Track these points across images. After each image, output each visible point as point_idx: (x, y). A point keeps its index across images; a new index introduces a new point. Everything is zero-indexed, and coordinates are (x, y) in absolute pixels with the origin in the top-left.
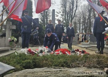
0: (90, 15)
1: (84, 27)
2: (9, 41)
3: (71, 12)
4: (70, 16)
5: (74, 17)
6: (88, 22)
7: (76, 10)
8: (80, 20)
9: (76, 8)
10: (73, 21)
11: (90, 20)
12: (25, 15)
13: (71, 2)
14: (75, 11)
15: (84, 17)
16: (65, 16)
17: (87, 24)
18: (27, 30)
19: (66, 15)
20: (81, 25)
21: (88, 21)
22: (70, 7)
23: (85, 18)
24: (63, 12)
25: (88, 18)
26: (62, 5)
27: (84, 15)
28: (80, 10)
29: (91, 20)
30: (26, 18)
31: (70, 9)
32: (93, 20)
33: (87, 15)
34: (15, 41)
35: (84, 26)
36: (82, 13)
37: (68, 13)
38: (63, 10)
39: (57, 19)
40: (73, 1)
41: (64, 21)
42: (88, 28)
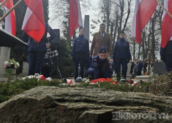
0: (153, 28)
1: (141, 50)
2: (5, 67)
3: (119, 21)
4: (116, 28)
5: (124, 30)
6: (149, 41)
7: (128, 18)
9: (128, 15)
11: (153, 37)
14: (127, 20)
16: (108, 29)
17: (148, 44)
18: (38, 46)
19: (110, 27)
20: (137, 46)
21: (149, 39)
22: (117, 12)
24: (104, 21)
25: (149, 33)
26: (103, 8)
29: (155, 37)
31: (117, 17)
32: (159, 38)
33: (148, 27)
34: (15, 67)
35: (142, 47)
37: (112, 23)
38: (105, 17)
39: (93, 33)
40: (123, 1)
42: (149, 52)
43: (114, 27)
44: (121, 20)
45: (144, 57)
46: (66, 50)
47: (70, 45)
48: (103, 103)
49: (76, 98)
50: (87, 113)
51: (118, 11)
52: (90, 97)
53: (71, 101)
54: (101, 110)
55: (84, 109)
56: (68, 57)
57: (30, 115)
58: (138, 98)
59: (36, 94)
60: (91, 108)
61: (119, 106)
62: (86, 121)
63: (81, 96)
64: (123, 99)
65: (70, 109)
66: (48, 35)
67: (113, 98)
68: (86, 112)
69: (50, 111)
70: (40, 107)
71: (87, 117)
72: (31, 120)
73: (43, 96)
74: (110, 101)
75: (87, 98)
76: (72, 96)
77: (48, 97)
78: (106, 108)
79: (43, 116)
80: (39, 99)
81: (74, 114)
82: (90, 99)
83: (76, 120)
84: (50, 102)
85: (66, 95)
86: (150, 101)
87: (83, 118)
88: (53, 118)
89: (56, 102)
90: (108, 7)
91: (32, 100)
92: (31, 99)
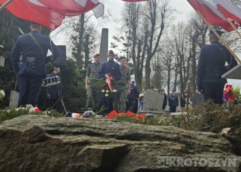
0: (194, 49)
1: (178, 79)
3: (149, 38)
4: (144, 48)
5: (155, 50)
6: (188, 67)
7: (161, 34)
8: (171, 60)
9: (161, 31)
10: (153, 61)
12: (33, 30)
13: (150, 16)
14: (159, 37)
15: (179, 53)
16: (134, 48)
17: (188, 71)
18: (34, 67)
19: (137, 46)
20: (173, 72)
21: (188, 64)
22: (146, 27)
23: (182, 57)
24: (129, 38)
25: (188, 56)
26: (127, 20)
27: (180, 49)
28: (170, 35)
30: (34, 38)
31: (147, 33)
33: (188, 48)
35: (179, 75)
36: (174, 44)
37: (140, 41)
38: (130, 32)
40: (155, 12)
41: (131, 61)
42: (189, 82)
43: (143, 46)
44: (152, 37)
45: (183, 88)
46: (74, 75)
47: (81, 68)
48: (113, 136)
49: (75, 130)
50: (89, 149)
51: (147, 25)
52: (95, 128)
53: (69, 133)
54: (108, 145)
55: (86, 143)
56: (77, 85)
57: (10, 152)
58: (160, 132)
59: (19, 124)
60: (95, 143)
61: (133, 140)
62: (86, 159)
63: (82, 127)
64: (140, 132)
65: (66, 144)
66: (49, 53)
67: (126, 131)
68: (88, 147)
69: (37, 146)
70: (23, 141)
71: (89, 154)
72: (10, 159)
73: (29, 126)
74: (122, 134)
75: (91, 129)
76: (70, 127)
77: (36, 128)
78: (115, 143)
79: (28, 153)
80: (23, 131)
81: (70, 149)
82: (96, 131)
83: (73, 157)
84: (39, 134)
85: (62, 125)
86: (175, 135)
87: (83, 156)
88: (41, 155)
89: (47, 135)
90: (134, 19)
91: (13, 132)
92: (12, 130)
